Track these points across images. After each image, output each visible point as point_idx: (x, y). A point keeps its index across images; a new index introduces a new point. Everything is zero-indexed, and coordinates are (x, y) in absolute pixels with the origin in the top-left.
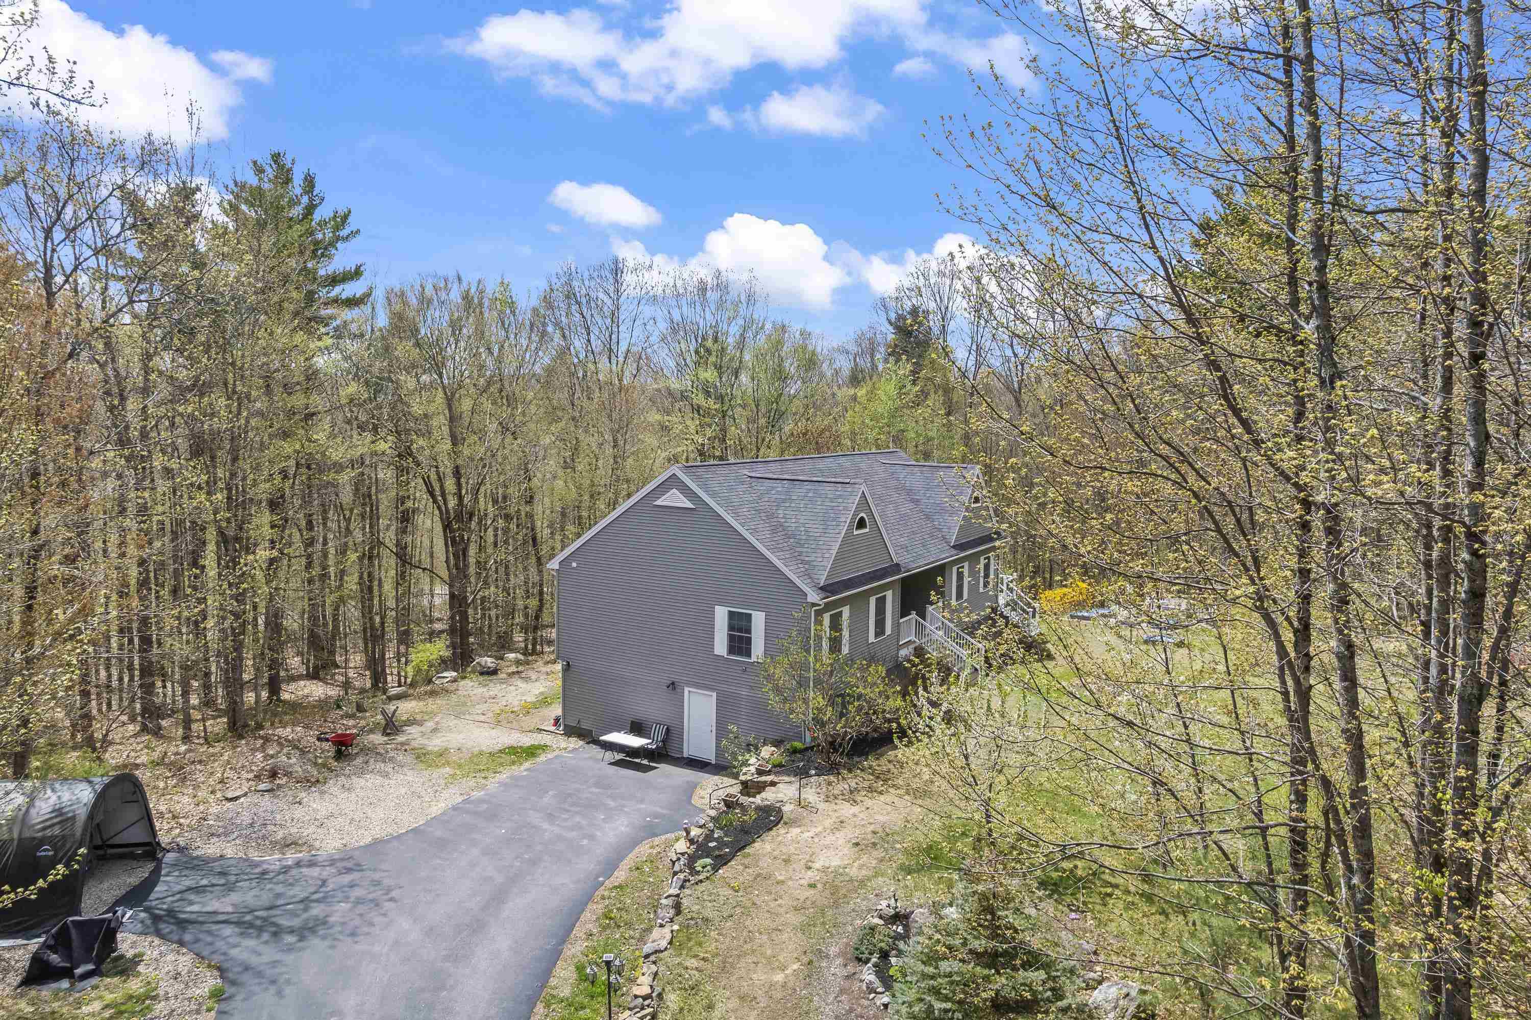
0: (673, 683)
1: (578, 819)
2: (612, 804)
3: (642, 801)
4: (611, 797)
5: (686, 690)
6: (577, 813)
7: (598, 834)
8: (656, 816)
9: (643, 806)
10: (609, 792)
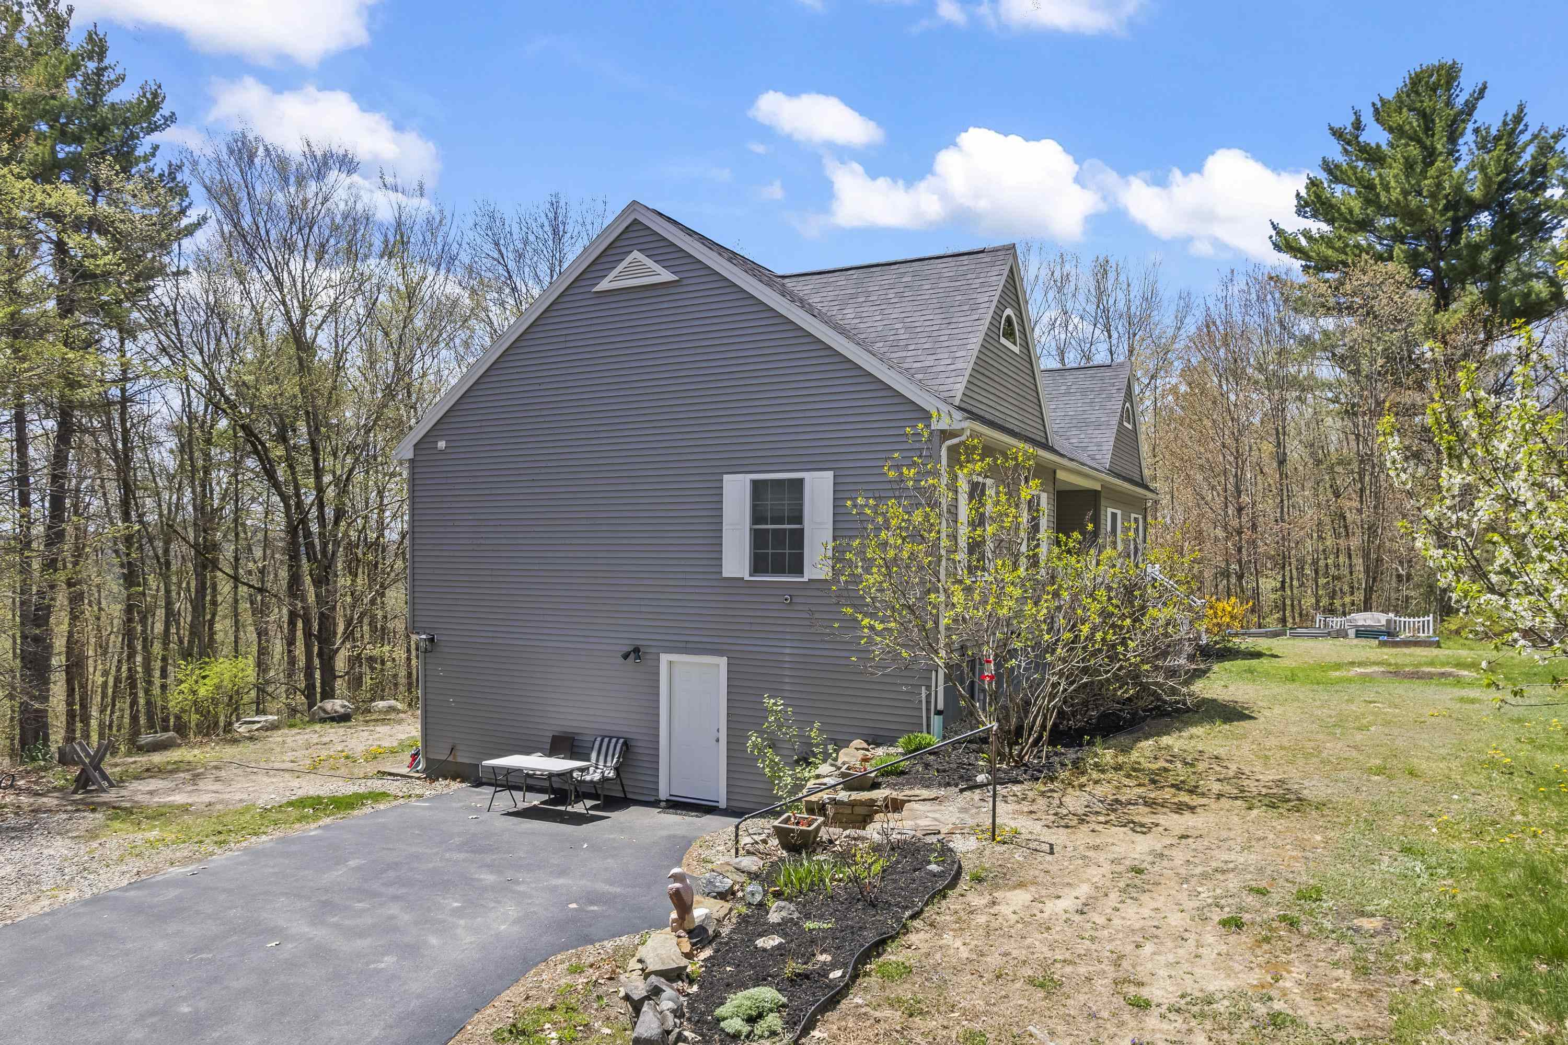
0: (636, 650)
1: (394, 909)
2: (489, 878)
3: (562, 872)
4: (490, 867)
5: (665, 658)
6: (395, 898)
7: (433, 940)
8: (592, 898)
9: (561, 881)
10: (488, 858)
